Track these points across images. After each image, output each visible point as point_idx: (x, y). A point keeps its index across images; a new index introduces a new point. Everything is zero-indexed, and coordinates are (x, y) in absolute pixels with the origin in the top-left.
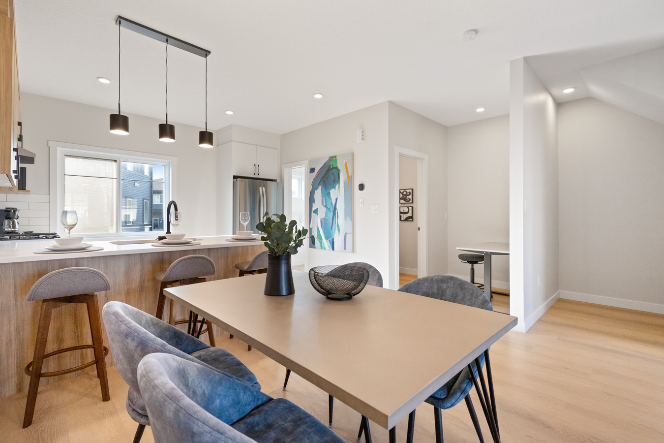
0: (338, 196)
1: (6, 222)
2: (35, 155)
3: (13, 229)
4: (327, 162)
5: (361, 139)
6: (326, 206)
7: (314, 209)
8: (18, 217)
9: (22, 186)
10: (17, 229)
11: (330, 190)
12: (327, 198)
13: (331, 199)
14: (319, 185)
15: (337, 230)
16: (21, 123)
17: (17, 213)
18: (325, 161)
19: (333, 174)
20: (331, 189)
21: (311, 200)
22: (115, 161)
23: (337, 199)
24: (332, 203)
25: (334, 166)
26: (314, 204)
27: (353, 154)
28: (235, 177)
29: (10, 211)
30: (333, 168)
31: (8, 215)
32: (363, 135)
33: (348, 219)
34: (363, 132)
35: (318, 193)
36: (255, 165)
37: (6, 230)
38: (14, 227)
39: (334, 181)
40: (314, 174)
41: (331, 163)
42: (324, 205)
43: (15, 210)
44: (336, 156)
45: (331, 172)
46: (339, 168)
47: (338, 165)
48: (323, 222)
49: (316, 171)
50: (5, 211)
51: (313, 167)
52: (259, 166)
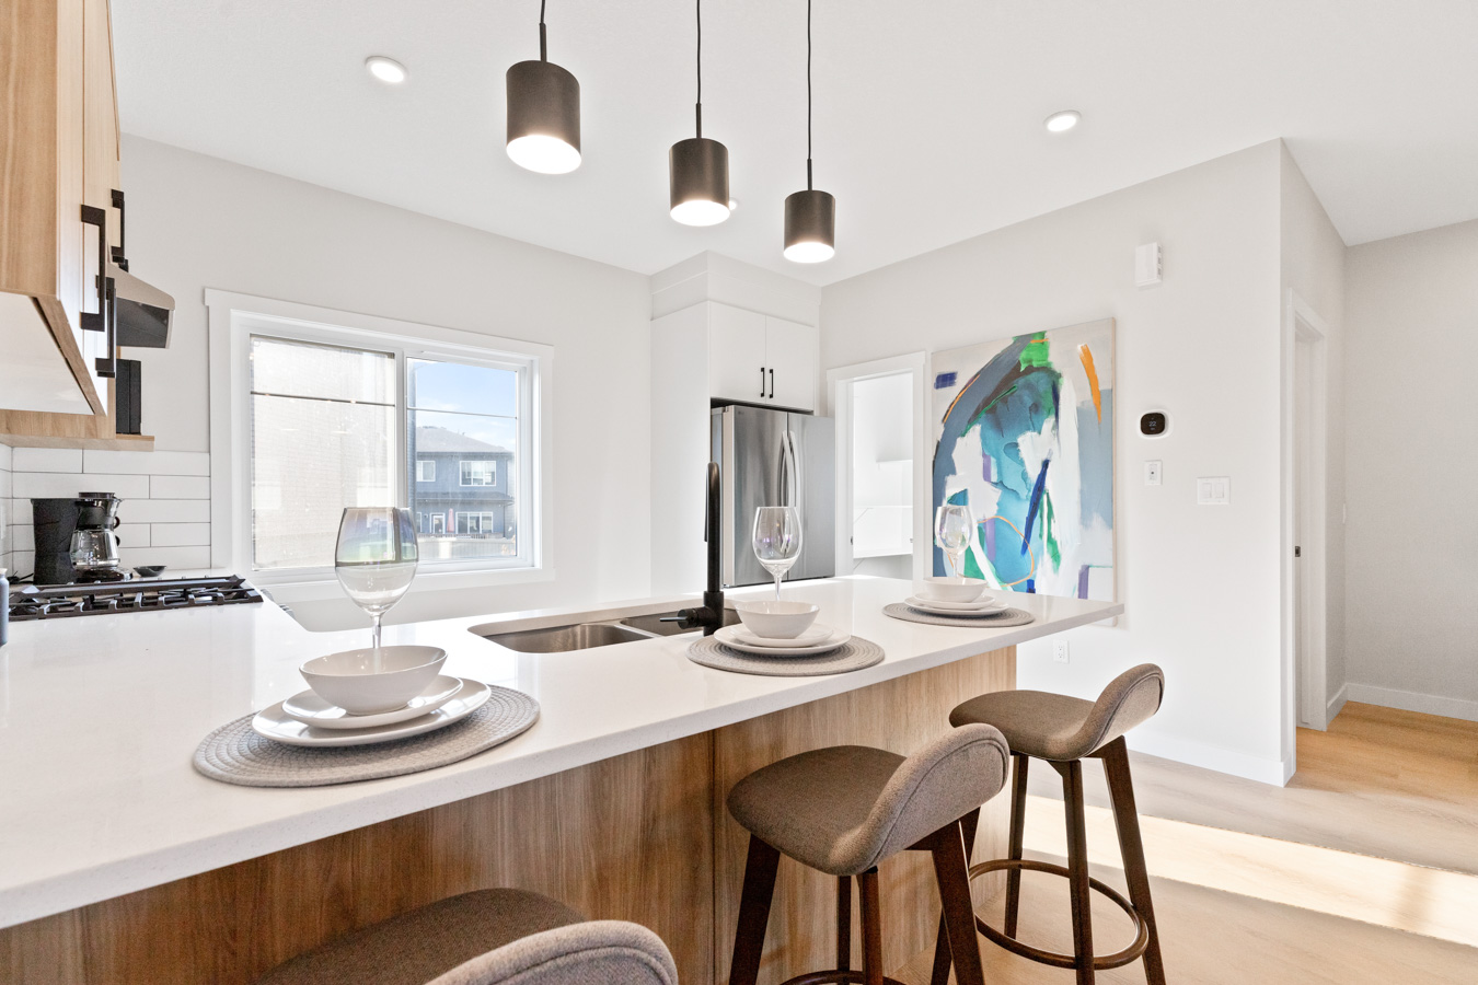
0: (1050, 452)
1: (81, 539)
2: (171, 300)
3: (101, 563)
4: (1004, 352)
5: (1156, 271)
6: (1000, 484)
7: (950, 492)
8: (117, 519)
9: (128, 419)
10: (114, 563)
11: (1016, 436)
12: (1006, 460)
13: (1022, 463)
14: (971, 422)
15: (1047, 557)
16: (121, 194)
17: (113, 510)
18: (998, 351)
19: (1030, 387)
20: (1022, 432)
21: (942, 465)
22: (392, 355)
23: (1046, 464)
24: (1024, 476)
25: (1035, 364)
26: (950, 479)
27: (1114, 322)
28: (716, 403)
29: (91, 504)
30: (1030, 370)
31: (86, 516)
32: (1160, 261)
33: (1097, 522)
34: (1160, 250)
35: (969, 448)
36: (763, 370)
37: (80, 564)
38: (104, 553)
39: (1036, 408)
40: (952, 393)
41: (1023, 356)
42: (994, 478)
43: (107, 500)
44: (1042, 334)
45: (1021, 381)
46: (1057, 366)
47: (1050, 359)
48: (988, 531)
49: (961, 382)
50: (77, 503)
51: (947, 370)
52: (771, 371)
